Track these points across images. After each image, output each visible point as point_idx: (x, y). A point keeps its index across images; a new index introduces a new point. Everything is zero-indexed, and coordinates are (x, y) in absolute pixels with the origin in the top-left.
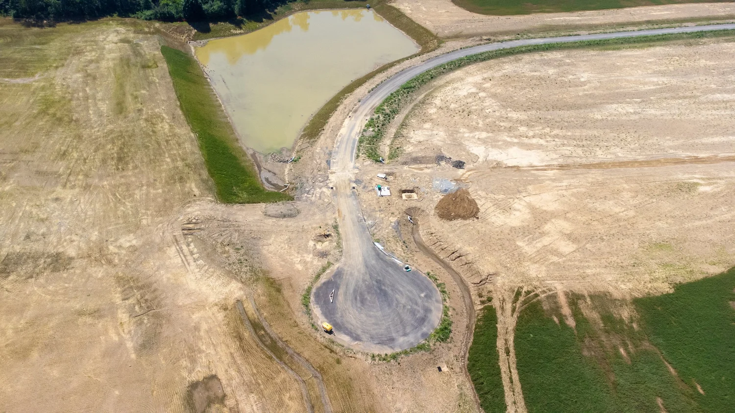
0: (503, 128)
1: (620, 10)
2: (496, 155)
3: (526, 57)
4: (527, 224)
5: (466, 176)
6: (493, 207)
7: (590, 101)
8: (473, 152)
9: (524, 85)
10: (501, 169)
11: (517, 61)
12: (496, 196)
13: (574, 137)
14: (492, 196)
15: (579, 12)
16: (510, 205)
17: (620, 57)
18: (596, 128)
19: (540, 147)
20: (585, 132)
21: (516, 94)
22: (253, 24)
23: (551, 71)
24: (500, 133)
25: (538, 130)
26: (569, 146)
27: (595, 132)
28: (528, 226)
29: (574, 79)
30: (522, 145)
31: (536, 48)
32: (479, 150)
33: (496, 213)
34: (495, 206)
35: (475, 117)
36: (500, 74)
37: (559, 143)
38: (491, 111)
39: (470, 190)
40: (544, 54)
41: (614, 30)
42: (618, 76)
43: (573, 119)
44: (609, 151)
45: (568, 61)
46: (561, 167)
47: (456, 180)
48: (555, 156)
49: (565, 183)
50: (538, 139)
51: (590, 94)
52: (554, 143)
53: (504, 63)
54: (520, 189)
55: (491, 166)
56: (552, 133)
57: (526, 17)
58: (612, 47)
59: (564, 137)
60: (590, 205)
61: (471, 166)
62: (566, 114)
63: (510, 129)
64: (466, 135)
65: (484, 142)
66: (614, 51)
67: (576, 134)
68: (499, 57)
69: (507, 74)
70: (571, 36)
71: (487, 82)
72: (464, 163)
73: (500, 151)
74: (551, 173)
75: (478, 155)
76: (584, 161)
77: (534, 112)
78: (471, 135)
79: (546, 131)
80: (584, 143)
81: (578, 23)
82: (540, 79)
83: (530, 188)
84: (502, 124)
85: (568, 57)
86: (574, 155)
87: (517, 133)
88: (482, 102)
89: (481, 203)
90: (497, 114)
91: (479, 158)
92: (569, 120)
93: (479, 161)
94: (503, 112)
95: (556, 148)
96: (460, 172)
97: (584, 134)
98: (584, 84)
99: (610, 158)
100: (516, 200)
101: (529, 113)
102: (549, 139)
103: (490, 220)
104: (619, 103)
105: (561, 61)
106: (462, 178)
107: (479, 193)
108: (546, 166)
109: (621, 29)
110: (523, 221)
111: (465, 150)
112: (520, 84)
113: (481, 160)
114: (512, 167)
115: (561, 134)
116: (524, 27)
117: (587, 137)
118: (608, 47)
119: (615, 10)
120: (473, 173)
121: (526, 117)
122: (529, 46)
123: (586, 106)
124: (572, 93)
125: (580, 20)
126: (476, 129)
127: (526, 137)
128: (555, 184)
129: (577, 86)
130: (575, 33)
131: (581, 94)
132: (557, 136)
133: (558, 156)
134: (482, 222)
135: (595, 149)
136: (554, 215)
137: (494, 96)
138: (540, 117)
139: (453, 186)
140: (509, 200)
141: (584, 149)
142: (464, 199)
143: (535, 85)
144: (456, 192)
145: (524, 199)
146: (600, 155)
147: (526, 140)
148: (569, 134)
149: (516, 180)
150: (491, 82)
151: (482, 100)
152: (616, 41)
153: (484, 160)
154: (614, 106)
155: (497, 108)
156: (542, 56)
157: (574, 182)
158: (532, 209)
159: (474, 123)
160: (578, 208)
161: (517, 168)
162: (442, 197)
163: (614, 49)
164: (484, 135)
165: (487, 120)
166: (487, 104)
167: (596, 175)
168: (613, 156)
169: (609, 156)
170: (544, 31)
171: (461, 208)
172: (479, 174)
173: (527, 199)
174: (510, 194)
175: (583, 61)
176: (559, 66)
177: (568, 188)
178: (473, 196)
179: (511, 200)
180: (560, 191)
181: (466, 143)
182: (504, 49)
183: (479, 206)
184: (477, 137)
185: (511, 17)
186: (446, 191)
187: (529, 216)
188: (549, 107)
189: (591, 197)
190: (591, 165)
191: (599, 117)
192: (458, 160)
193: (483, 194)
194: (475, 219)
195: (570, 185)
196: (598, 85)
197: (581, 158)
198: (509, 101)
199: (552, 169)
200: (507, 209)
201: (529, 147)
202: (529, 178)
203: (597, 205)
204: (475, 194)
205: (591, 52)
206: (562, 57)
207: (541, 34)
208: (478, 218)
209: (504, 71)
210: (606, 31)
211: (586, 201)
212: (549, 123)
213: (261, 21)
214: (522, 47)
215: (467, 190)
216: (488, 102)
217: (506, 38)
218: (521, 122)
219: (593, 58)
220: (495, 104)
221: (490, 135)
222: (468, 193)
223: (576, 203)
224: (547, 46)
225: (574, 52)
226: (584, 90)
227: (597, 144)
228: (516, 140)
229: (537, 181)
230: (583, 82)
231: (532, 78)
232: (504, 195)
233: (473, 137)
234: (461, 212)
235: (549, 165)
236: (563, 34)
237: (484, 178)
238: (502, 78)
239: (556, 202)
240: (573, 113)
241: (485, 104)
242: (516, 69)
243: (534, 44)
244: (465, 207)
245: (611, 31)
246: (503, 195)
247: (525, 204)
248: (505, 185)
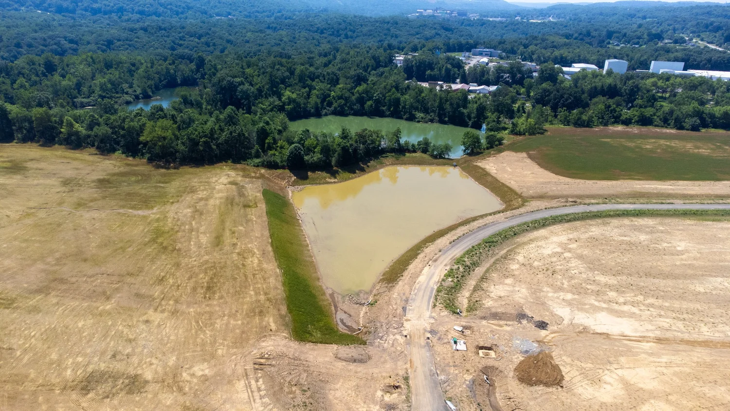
0: (590, 291)
1: (717, 183)
2: (582, 319)
3: (615, 222)
4: (620, 401)
5: (549, 338)
6: (579, 377)
7: (690, 272)
8: (557, 313)
9: (613, 249)
10: (588, 335)
11: (604, 224)
12: (582, 364)
13: (672, 309)
14: (579, 363)
15: (672, 182)
16: (599, 376)
17: (722, 228)
18: (698, 301)
19: (632, 315)
20: (685, 305)
21: (604, 257)
22: (347, 175)
23: (643, 237)
24: (586, 296)
25: (629, 296)
26: (667, 318)
27: (698, 306)
28: (622, 404)
29: (669, 247)
30: (611, 311)
31: (625, 213)
32: (564, 312)
33: (583, 384)
34: (582, 375)
35: (560, 277)
36: (587, 235)
37: (655, 313)
38: (577, 273)
39: (553, 354)
40: (634, 219)
41: (712, 202)
42: (720, 248)
43: (670, 289)
44: (717, 329)
45: (661, 228)
46: (659, 340)
47: (538, 342)
48: (650, 327)
49: (664, 359)
50: (631, 306)
51: (690, 264)
52: (649, 312)
53: (591, 225)
54: (611, 359)
55: (577, 330)
56: (646, 302)
57: (614, 182)
58: (712, 218)
59: (661, 307)
60: (697, 389)
61: (555, 328)
62: (661, 283)
63: (598, 293)
64: (550, 295)
65: (569, 303)
66: (715, 223)
67: (675, 305)
68: (586, 219)
69: (595, 237)
70: (663, 203)
71: (573, 243)
72: (548, 324)
73: (588, 315)
74: (646, 346)
75: (563, 316)
76: (686, 337)
77: (624, 278)
78: (556, 295)
79: (639, 299)
80: (685, 316)
81: (670, 192)
82: (630, 244)
83: (623, 359)
84: (589, 287)
85: (662, 224)
86: (674, 328)
87: (606, 298)
88: (568, 262)
89: (567, 370)
90: (584, 276)
91: (563, 320)
92: (665, 290)
93: (564, 324)
94: (590, 275)
95: (651, 318)
96: (543, 333)
97: (684, 306)
98: (681, 253)
99: (717, 336)
100: (606, 372)
101: (619, 278)
102: (643, 308)
103: (575, 391)
104: (723, 276)
105: (653, 228)
106: (545, 340)
107: (563, 358)
108: (641, 337)
109: (721, 201)
110: (615, 398)
111: (548, 310)
112: (609, 248)
113: (566, 322)
114: (600, 334)
115: (657, 304)
116: (611, 192)
117: (689, 310)
118: (707, 218)
119: (712, 182)
120: (558, 336)
121: (616, 282)
122: (618, 211)
123: (685, 277)
124: (668, 261)
125: (673, 190)
126: (561, 289)
127: (617, 303)
128: (651, 359)
129: (673, 255)
130: (669, 201)
131: (678, 263)
132: (652, 305)
133: (653, 328)
134: (567, 393)
135: (699, 324)
136: (653, 395)
137: (580, 257)
138: (632, 283)
139: (535, 348)
140: (598, 370)
141: (685, 322)
142: (546, 364)
143: (625, 250)
144: (538, 355)
145: (616, 371)
146: (706, 332)
147: (616, 307)
148: (667, 304)
149: (606, 349)
150: (578, 243)
151: (567, 260)
152: (716, 212)
153: (570, 323)
154: (719, 279)
155: (583, 270)
156: (632, 221)
157: (676, 359)
158: (626, 385)
159: (559, 283)
160: (683, 391)
161: (606, 336)
162: (523, 359)
163: (714, 220)
164: (569, 296)
165: (573, 282)
166: (573, 265)
167: (701, 355)
168: (721, 335)
169: (717, 335)
170: (634, 197)
171: (544, 373)
172: (564, 337)
173: (620, 372)
174: (599, 364)
175: (679, 230)
176: (652, 232)
177: (668, 365)
178: (557, 361)
179: (600, 371)
180: (659, 369)
181: (550, 303)
182: (590, 212)
183: (563, 374)
184: (561, 298)
185: (598, 182)
186: (527, 352)
187: (623, 392)
188: (641, 274)
189: (698, 379)
190: (695, 342)
191: (702, 290)
192: (541, 320)
193: (568, 360)
194: (559, 387)
195: (670, 362)
196: (699, 255)
197: (682, 332)
198: (597, 263)
199: (648, 342)
200: (596, 381)
201: (620, 314)
202: (620, 349)
203: (706, 390)
204: (559, 359)
205: (688, 222)
206: (655, 224)
207: (631, 200)
208: (562, 387)
209: (591, 233)
210: (703, 201)
211: (692, 383)
212: (641, 290)
213: (355, 173)
214: (608, 211)
215: (550, 354)
216: (574, 263)
217: (593, 201)
218: (610, 287)
219: (691, 227)
220: (582, 266)
221: (576, 297)
222: (552, 358)
223: (680, 385)
224: (637, 212)
225: (668, 220)
226: (682, 260)
227: (701, 319)
228: (604, 305)
229: (629, 352)
230: (680, 251)
231: (622, 243)
232: (592, 364)
233: (558, 298)
234: (543, 377)
235: (644, 337)
236: (654, 201)
237: (570, 342)
238: (589, 240)
239: (655, 380)
240: (670, 282)
241: (570, 265)
242: (604, 232)
243: (623, 209)
244: (548, 373)
245: (709, 202)
246: (591, 365)
247: (617, 378)
248: (593, 353)
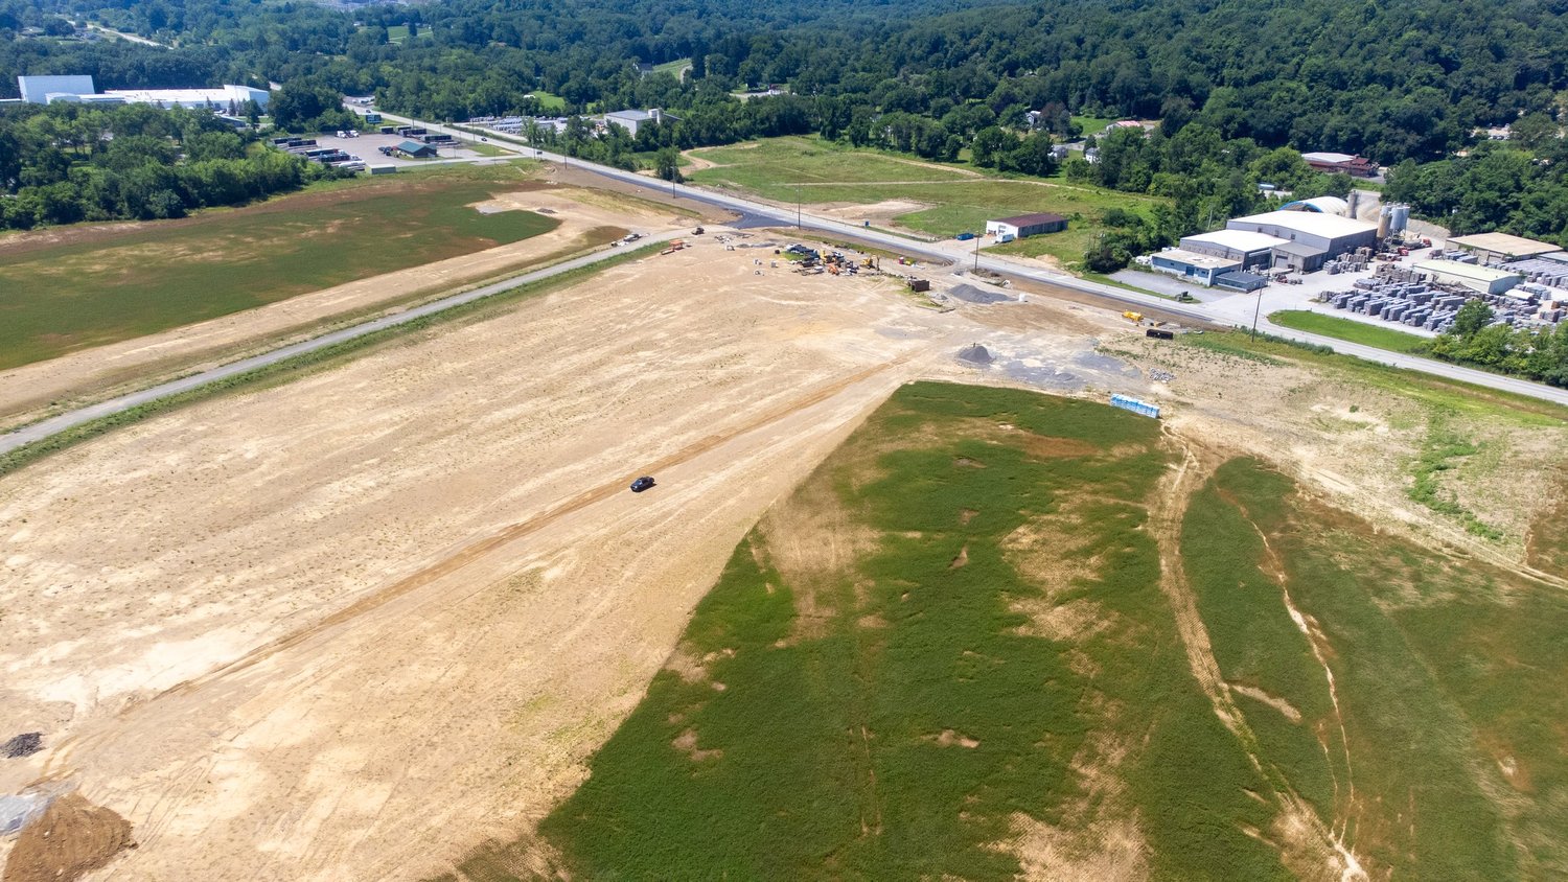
0: (109, 615)
1: (261, 310)
2: (115, 682)
3: (98, 447)
4: (264, 794)
5: (57, 762)
6: (164, 801)
7: (285, 491)
8: (50, 699)
9: (121, 506)
10: (146, 706)
11: (78, 460)
12: (160, 773)
13: (285, 573)
14: (151, 776)
15: (179, 330)
16: (205, 775)
17: (303, 392)
18: (320, 538)
19: (218, 621)
20: (302, 555)
21: (108, 532)
23: (172, 459)
24: (105, 629)
25: (197, 587)
26: (282, 593)
27: (323, 548)
28: (269, 798)
29: (230, 459)
30: (175, 634)
31: (113, 420)
32: (70, 689)
33: (177, 810)
34: (169, 795)
35: (20, 618)
36: (46, 499)
37: (258, 596)
38: (60, 589)
39: (84, 792)
40: (137, 428)
41: (267, 348)
42: (316, 429)
43: (265, 539)
44: (366, 573)
45: (200, 428)
46: (286, 642)
47: (34, 785)
48: (261, 626)
49: (309, 670)
50: (208, 605)
51: (280, 478)
52: (247, 600)
53: (43, 474)
54: (214, 728)
55: (117, 711)
56: (235, 582)
57: (57, 363)
58: (280, 378)
59: (264, 580)
60: (378, 692)
61: (62, 733)
62: (245, 533)
63: (128, 611)
64: (14, 667)
65: (72, 663)
66: (288, 386)
67: (287, 564)
68: (25, 465)
69: (66, 496)
70: (182, 378)
71: (19, 529)
72: (38, 735)
73: (126, 666)
74: (268, 665)
75: (67, 699)
76: (327, 611)
77: (171, 554)
78: (29, 662)
79: (218, 583)
80: (311, 575)
81: (186, 350)
82: (152, 481)
83: (236, 715)
84: (102, 607)
85: (197, 420)
86: (301, 607)
87: (151, 612)
88: (25, 576)
89: (130, 806)
90: (79, 589)
91: (74, 706)
92: (258, 544)
93: (80, 713)
94: (95, 581)
95: (255, 608)
96: (36, 760)
97: (302, 559)
98: (256, 462)
99: (372, 584)
100: (215, 757)
101: (160, 560)
102: (232, 596)
103: (168, 834)
104: (340, 477)
105: (184, 432)
106: (48, 774)
107: (110, 786)
108: (251, 653)
109: (282, 344)
110: (252, 795)
111: (25, 704)
112: (110, 507)
113: (82, 707)
114: (171, 690)
115: (254, 577)
116: (59, 385)
117: (312, 562)
118: (272, 380)
119: (252, 311)
120: (75, 747)
121: (157, 572)
122: (94, 422)
123: (281, 504)
124: (240, 489)
125: (189, 345)
126: (36, 642)
127: (178, 613)
128: (287, 683)
129: (242, 471)
130: (190, 371)
131: (259, 484)
132: (247, 584)
133: (267, 624)
134: (151, 850)
135: (336, 579)
136: (315, 746)
137: (53, 552)
138: (190, 559)
139: (31, 804)
140: (197, 764)
141: (315, 587)
142: (75, 821)
143: (147, 497)
144: (47, 814)
145: (235, 744)
146: (354, 587)
147: (179, 620)
148: (272, 569)
149: (196, 714)
150: (31, 525)
151: (24, 572)
152: (281, 367)
153: (92, 703)
154: (336, 485)
155: (71, 578)
156: (135, 433)
157: (327, 659)
158: (262, 757)
159: (24, 633)
160: (359, 708)
161: (186, 687)
162: (12, 845)
163: (284, 383)
164: (64, 649)
165: (58, 613)
166: (42, 576)
167: (361, 629)
168: (378, 579)
169: (371, 582)
170: (116, 383)
171: (79, 845)
172: (91, 742)
173: (241, 742)
174: (193, 751)
175: (234, 420)
176: (185, 443)
177: (318, 678)
178: (98, 801)
179: (203, 763)
180: (306, 692)
181: (22, 686)
182: (29, 445)
183: (126, 817)
184: (46, 661)
185: (18, 372)
186: (14, 824)
187: (263, 775)
188: (202, 533)
189: (372, 673)
190: (343, 613)
191: (318, 516)
192: (16, 735)
193: (124, 783)
194: (127, 851)
195: (320, 671)
196: (286, 455)
197: (317, 607)
198: (98, 550)
199: (267, 655)
200: (202, 787)
201: (193, 631)
202: (223, 697)
203: (392, 684)
204: (103, 793)
205: (244, 399)
206: (184, 425)
207: (112, 391)
208: (135, 846)
209: (53, 492)
210: (252, 353)
211: (367, 686)
212: (217, 564)
214: (72, 429)
215: (74, 795)
216: (41, 573)
217: (24, 419)
218: (150, 586)
219: (252, 408)
220: (62, 571)
221: (82, 641)
222: (83, 801)
223: (350, 701)
224: (139, 412)
225: (206, 408)
226: (263, 474)
227: (337, 567)
228: (154, 629)
229: (243, 693)
230: (252, 460)
231: (134, 486)
232: (181, 759)
233: (38, 665)
234: (82, 854)
235: (258, 650)
236: (163, 378)
237: (111, 744)
238: (54, 507)
239: (309, 716)
240: (259, 526)
241: (34, 580)
242: (82, 478)
243: (102, 415)
244: (87, 838)
245: (263, 350)
246: (179, 762)
247: (240, 754)
248: (173, 737)
